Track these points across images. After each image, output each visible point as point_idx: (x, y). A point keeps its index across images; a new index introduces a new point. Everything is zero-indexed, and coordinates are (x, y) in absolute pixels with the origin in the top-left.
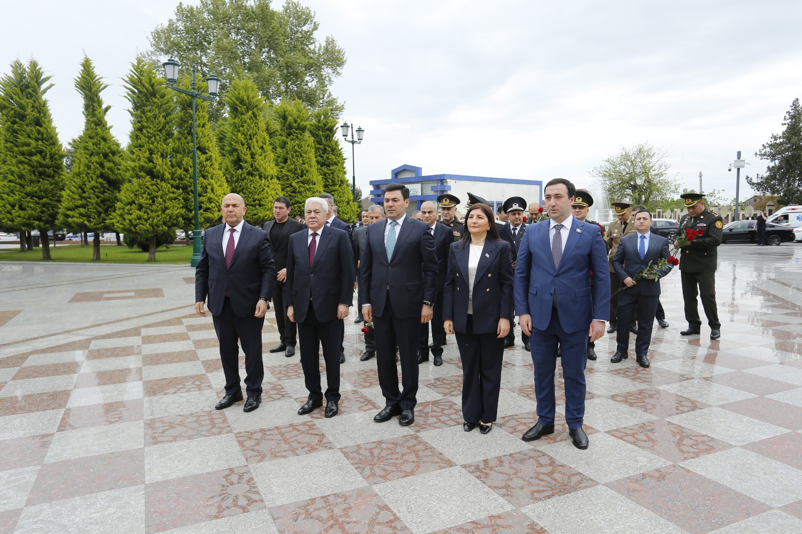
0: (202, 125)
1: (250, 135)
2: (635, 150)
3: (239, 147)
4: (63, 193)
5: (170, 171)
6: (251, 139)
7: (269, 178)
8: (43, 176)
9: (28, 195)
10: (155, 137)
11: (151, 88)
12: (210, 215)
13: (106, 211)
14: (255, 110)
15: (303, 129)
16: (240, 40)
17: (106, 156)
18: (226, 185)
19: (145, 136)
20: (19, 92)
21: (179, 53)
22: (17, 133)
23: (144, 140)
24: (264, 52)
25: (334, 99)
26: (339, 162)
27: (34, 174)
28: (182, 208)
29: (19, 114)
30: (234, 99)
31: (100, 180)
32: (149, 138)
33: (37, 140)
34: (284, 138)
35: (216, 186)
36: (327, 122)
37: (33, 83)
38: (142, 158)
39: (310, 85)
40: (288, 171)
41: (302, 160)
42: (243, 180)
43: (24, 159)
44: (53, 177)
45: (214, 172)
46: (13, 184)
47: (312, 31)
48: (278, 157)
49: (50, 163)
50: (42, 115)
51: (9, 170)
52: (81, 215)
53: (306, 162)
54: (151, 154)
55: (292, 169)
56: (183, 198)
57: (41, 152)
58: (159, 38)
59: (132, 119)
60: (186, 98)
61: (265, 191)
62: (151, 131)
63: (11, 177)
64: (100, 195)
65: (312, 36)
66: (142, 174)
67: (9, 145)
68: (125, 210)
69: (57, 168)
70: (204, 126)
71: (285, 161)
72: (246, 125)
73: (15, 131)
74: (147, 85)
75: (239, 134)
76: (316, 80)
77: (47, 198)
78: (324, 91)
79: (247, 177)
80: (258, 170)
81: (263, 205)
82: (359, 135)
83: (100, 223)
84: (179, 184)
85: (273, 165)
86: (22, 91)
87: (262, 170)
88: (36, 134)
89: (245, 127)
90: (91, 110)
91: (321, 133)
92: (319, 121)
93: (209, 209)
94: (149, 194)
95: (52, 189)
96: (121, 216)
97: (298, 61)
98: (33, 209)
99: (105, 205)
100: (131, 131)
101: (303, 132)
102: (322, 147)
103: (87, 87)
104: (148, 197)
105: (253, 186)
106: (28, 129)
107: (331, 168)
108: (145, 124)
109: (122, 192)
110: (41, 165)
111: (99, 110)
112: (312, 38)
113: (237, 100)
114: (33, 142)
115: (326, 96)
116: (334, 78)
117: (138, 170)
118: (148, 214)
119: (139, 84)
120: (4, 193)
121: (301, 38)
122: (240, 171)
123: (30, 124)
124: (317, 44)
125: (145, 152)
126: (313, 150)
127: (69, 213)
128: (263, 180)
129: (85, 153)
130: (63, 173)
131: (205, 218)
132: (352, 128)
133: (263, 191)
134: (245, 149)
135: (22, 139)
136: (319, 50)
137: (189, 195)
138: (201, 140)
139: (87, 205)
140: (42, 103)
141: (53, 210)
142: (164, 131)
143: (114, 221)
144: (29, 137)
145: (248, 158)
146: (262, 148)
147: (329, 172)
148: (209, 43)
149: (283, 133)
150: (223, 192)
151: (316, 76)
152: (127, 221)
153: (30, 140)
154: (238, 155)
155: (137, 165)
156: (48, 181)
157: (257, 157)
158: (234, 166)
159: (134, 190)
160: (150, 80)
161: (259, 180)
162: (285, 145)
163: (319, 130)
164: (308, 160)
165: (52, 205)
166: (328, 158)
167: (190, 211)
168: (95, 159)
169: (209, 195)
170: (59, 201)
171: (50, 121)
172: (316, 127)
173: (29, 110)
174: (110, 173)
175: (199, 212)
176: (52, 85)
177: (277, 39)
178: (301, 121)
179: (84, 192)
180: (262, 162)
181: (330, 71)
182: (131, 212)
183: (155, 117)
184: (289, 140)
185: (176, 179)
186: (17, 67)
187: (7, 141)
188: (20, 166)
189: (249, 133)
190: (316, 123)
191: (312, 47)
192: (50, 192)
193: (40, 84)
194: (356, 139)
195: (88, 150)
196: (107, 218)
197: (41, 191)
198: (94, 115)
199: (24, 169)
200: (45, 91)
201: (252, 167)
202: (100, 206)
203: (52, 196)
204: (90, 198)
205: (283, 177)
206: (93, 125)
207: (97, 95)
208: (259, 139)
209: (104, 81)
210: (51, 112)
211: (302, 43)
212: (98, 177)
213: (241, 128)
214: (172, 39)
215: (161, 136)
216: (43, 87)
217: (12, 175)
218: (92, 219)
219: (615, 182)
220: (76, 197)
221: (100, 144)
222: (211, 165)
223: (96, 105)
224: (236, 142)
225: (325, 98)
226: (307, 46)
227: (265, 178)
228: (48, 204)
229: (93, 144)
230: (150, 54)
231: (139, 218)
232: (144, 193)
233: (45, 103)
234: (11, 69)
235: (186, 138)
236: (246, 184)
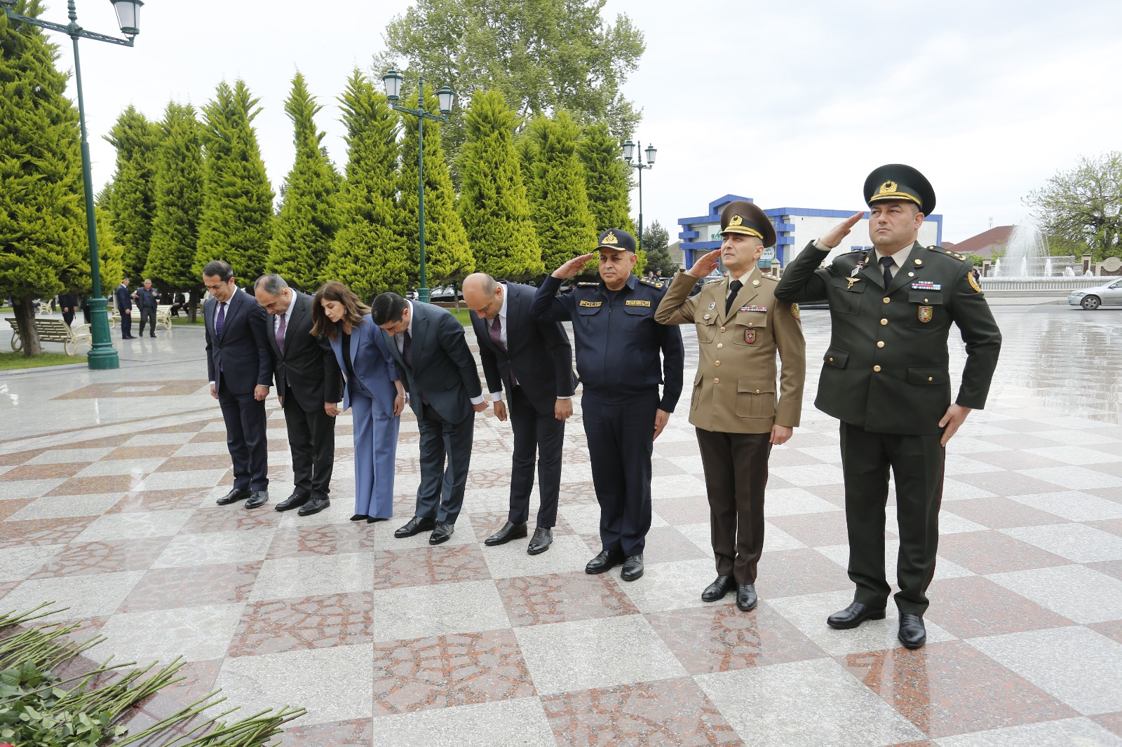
0: (432, 152)
1: (496, 163)
3: (481, 179)
4: (271, 243)
5: (393, 213)
6: (496, 168)
7: (519, 220)
8: (249, 223)
9: (233, 245)
10: (374, 170)
11: (370, 108)
12: (441, 269)
13: (318, 264)
14: (502, 129)
15: (569, 152)
16: (499, 28)
17: (318, 195)
18: (462, 229)
19: (363, 170)
20: (224, 120)
21: (420, 52)
22: (222, 171)
23: (361, 174)
24: (531, 43)
25: (629, 104)
26: (619, 194)
27: (240, 220)
28: (407, 259)
29: (224, 147)
30: (475, 115)
31: (312, 226)
32: (368, 171)
33: (243, 178)
34: (544, 165)
35: (448, 232)
36: (603, 140)
37: (239, 108)
38: (359, 198)
39: (593, 85)
40: (548, 209)
41: (567, 194)
42: (486, 223)
43: (228, 202)
44: (260, 223)
45: (447, 213)
46: (217, 233)
47: (598, 8)
48: (537, 190)
49: (257, 206)
50: (248, 147)
51: (213, 216)
52: (290, 269)
53: (572, 196)
54: (369, 192)
55: (553, 207)
56: (408, 248)
57: (247, 193)
58: (396, 33)
59: (349, 148)
60: (413, 118)
61: (514, 237)
62: (370, 163)
63: (214, 225)
64: (312, 244)
65: (597, 15)
66: (359, 217)
67: (213, 185)
68: (339, 263)
69: (265, 212)
70: (434, 153)
71: (545, 196)
72: (490, 149)
73: (219, 169)
74: (366, 105)
75: (482, 162)
76: (601, 78)
77: (254, 249)
78: (612, 93)
79: (491, 218)
80: (505, 209)
81: (510, 256)
82: (649, 157)
83: (311, 280)
84: (403, 229)
85: (525, 201)
86: (227, 119)
87: (511, 209)
88: (242, 171)
89: (489, 153)
90: (302, 138)
91: (595, 155)
92: (593, 140)
93: (440, 261)
94: (366, 243)
95: (259, 238)
96: (334, 270)
97: (577, 53)
98: (238, 263)
99: (317, 257)
100: (346, 163)
101: (570, 156)
102: (596, 174)
103: (298, 109)
104: (366, 246)
105: (498, 230)
106: (233, 165)
107: (609, 203)
108: (363, 154)
109: (336, 242)
110: (247, 209)
111: (311, 138)
112: (598, 18)
113: (479, 117)
114: (238, 181)
115: (616, 99)
116: (629, 74)
117: (354, 213)
118: (365, 268)
119: (357, 103)
120: (207, 244)
121: (583, 18)
122: (482, 211)
123: (236, 159)
124: (605, 26)
125: (363, 190)
126: (583, 180)
127: (276, 267)
128: (512, 222)
129: (296, 193)
130: (271, 218)
131: (434, 273)
132: (639, 146)
133: (511, 236)
134: (489, 182)
135: (227, 177)
136: (608, 35)
137: (415, 243)
138: (431, 172)
139: (297, 257)
140: (249, 132)
141: (260, 264)
142: (385, 162)
143: (326, 277)
144: (234, 175)
145: (493, 193)
146: (511, 179)
147: (606, 209)
148: (459, 36)
149: (542, 158)
150: (457, 239)
151: (603, 71)
152: (341, 277)
153: (235, 179)
154: (480, 190)
155: (353, 206)
156: (255, 228)
157: (504, 191)
158: (475, 204)
159: (349, 238)
160: (370, 98)
161: (506, 223)
162: (545, 174)
163: (593, 152)
164: (575, 193)
165: (259, 257)
166: (605, 191)
167: (416, 264)
168: (307, 199)
169: (439, 243)
170: (266, 253)
171: (258, 154)
172: (589, 148)
173: (234, 142)
174: (323, 216)
175: (426, 265)
176: (260, 109)
177: (548, 24)
178: (567, 140)
179: (294, 242)
180: (511, 198)
181: (622, 62)
182: (345, 266)
183: (375, 144)
184: (550, 167)
185: (400, 223)
186: (223, 89)
187: (211, 181)
188: (224, 210)
189: (494, 160)
190: (589, 142)
191: (597, 31)
192: (257, 242)
193: (246, 108)
194: (644, 162)
195: (298, 188)
196: (319, 273)
197: (247, 241)
198: (306, 145)
199: (229, 214)
200: (252, 117)
201: (497, 205)
202: (311, 259)
203: (259, 247)
204: (300, 249)
205: (542, 217)
206: (305, 157)
207: (309, 120)
208: (507, 167)
209: (318, 102)
210: (259, 143)
211: (584, 26)
212: (309, 222)
213: (484, 154)
214: (412, 33)
215: (382, 168)
216: (251, 112)
217: (216, 221)
218: (301, 275)
220: (285, 247)
221: (312, 181)
222: (443, 204)
223: (308, 131)
224: (477, 173)
225: (615, 103)
226: (591, 30)
227: (514, 220)
228: (254, 256)
229: (304, 181)
230: (384, 55)
231: (355, 274)
232: (361, 241)
233: (252, 131)
234: (216, 93)
235: (412, 171)
236: (489, 228)
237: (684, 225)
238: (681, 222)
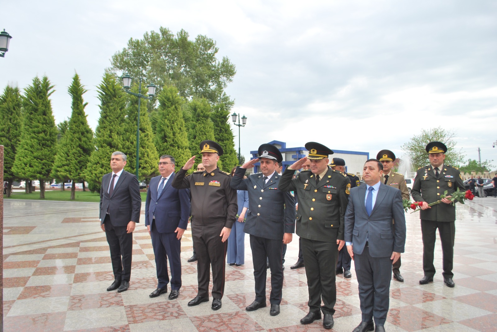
0: (143, 114)
1: (173, 121)
2: (432, 132)
3: (165, 128)
4: (56, 156)
5: (122, 143)
6: (173, 123)
7: (184, 149)
8: (44, 146)
9: (35, 158)
10: (114, 121)
11: (113, 92)
12: (146, 172)
13: (81, 168)
14: (177, 105)
15: (207, 117)
16: (168, 59)
17: (83, 133)
18: (156, 152)
19: (108, 121)
20: (36, 95)
21: (128, 68)
22: (32, 120)
23: (107, 123)
24: (182, 67)
25: (228, 97)
26: (230, 138)
27: (40, 145)
29: (34, 108)
30: (163, 98)
31: (79, 149)
32: (110, 122)
33: (43, 124)
34: (194, 123)
35: (150, 153)
36: (222, 112)
37: (44, 90)
38: (105, 135)
39: (211, 87)
40: (196, 144)
41: (206, 137)
42: (167, 149)
43: (34, 136)
44: (50, 147)
45: (149, 144)
46: (27, 151)
47: (214, 53)
48: (190, 135)
49: (49, 138)
50: (47, 109)
51: (26, 142)
52: (66, 170)
53: (208, 138)
54: (111, 132)
56: (129, 161)
57: (44, 131)
58: (117, 59)
59: (101, 110)
60: (134, 97)
61: (181, 157)
62: (111, 118)
63: (26, 147)
64: (78, 158)
65: (214, 57)
66: (105, 145)
67: (27, 127)
68: (93, 168)
69: (53, 141)
70: (144, 115)
71: (195, 138)
72: (170, 114)
73: (31, 119)
74: (111, 90)
75: (166, 120)
76: (215, 85)
77: (46, 159)
78: (220, 92)
79: (170, 147)
80: (177, 143)
81: (179, 166)
82: (243, 121)
83: (77, 176)
84: (127, 151)
85: (186, 140)
86: (37, 95)
87: (180, 143)
88: (43, 120)
89: (170, 116)
90: (76, 105)
91: (218, 119)
92: (217, 112)
93: (145, 168)
94: (108, 158)
95: (49, 154)
96: (90, 171)
97: (205, 73)
98: (37, 167)
99: (80, 164)
100: (99, 118)
101: (207, 119)
102: (219, 128)
103: (75, 91)
105: (173, 153)
106: (38, 117)
107: (225, 142)
108: (109, 114)
109: (92, 156)
110: (44, 139)
111: (81, 105)
112: (214, 58)
113: (165, 99)
114: (41, 125)
115: (222, 95)
116: (228, 83)
117: (102, 142)
118: (107, 170)
119: (107, 89)
120: (21, 157)
121: (207, 58)
122: (165, 144)
123: (40, 114)
124: (217, 62)
125: (107, 131)
126: (213, 131)
127: (58, 169)
128: (180, 149)
129: (71, 132)
130: (56, 144)
131: (142, 174)
132: (239, 116)
133: (180, 156)
134: (169, 130)
135: (35, 123)
136: (218, 65)
137: (133, 158)
138: (142, 123)
139: (70, 164)
140: (48, 101)
141: (49, 167)
142: (119, 118)
143: (85, 174)
144: (39, 122)
145: (171, 135)
146: (180, 129)
147: (223, 145)
148: (148, 62)
149: (194, 119)
150: (154, 157)
151: (216, 82)
152: (94, 175)
153: (39, 124)
154: (165, 133)
155: (102, 139)
156: (47, 149)
157: (177, 134)
158: (162, 140)
159: (99, 155)
160: (113, 87)
161: (177, 150)
162: (195, 127)
165: (48, 164)
166: (223, 136)
167: (133, 169)
168: (76, 135)
169: (145, 159)
170: (53, 162)
171: (51, 112)
172: (216, 116)
173: (40, 106)
174: (85, 144)
175: (139, 169)
176: (54, 91)
177: (191, 59)
178: (206, 111)
179: (68, 156)
180: (180, 138)
181: (225, 78)
182: (96, 169)
183: (115, 109)
184: (198, 124)
185: (126, 148)
186: (36, 81)
187: (26, 125)
188: (32, 140)
189: (172, 119)
190: (215, 113)
191: (213, 64)
192: (48, 156)
193: (47, 90)
194: (241, 123)
195: (72, 130)
196: (81, 172)
197: (42, 155)
198: (78, 109)
199: (34, 142)
200: (50, 94)
201: (173, 141)
202: (77, 165)
203: (49, 159)
204: (71, 160)
205: (193, 148)
206: (77, 115)
207: (81, 97)
208: (178, 123)
209: (85, 88)
210: (52, 107)
211: (207, 61)
212: (77, 147)
213: (167, 116)
214: (124, 60)
215: (118, 121)
216: (49, 92)
217: (27, 145)
218: (72, 173)
219: (419, 154)
220: (64, 159)
221: (80, 126)
222: (148, 140)
223: (79, 102)
224: (163, 125)
225: (221, 97)
226: (211, 63)
227: (182, 148)
228: (46, 163)
229: (76, 126)
230: (110, 69)
231: (101, 173)
232: (105, 157)
233: (49, 101)
234: (33, 82)
235: (133, 123)
236: (169, 152)
237: (253, 155)
238: (252, 152)
